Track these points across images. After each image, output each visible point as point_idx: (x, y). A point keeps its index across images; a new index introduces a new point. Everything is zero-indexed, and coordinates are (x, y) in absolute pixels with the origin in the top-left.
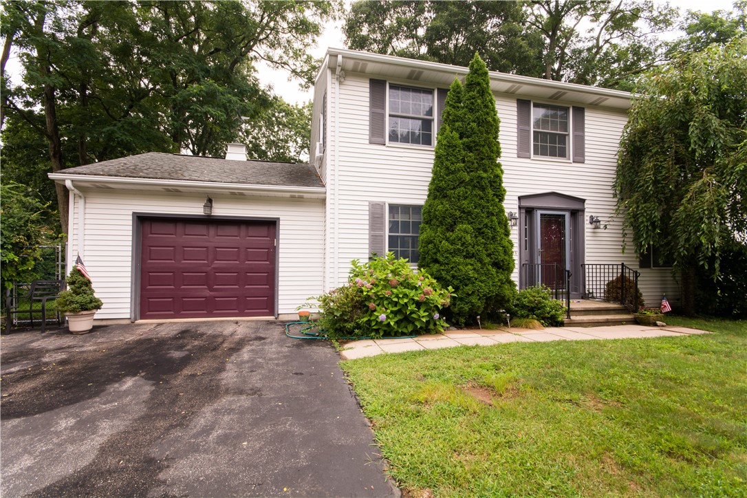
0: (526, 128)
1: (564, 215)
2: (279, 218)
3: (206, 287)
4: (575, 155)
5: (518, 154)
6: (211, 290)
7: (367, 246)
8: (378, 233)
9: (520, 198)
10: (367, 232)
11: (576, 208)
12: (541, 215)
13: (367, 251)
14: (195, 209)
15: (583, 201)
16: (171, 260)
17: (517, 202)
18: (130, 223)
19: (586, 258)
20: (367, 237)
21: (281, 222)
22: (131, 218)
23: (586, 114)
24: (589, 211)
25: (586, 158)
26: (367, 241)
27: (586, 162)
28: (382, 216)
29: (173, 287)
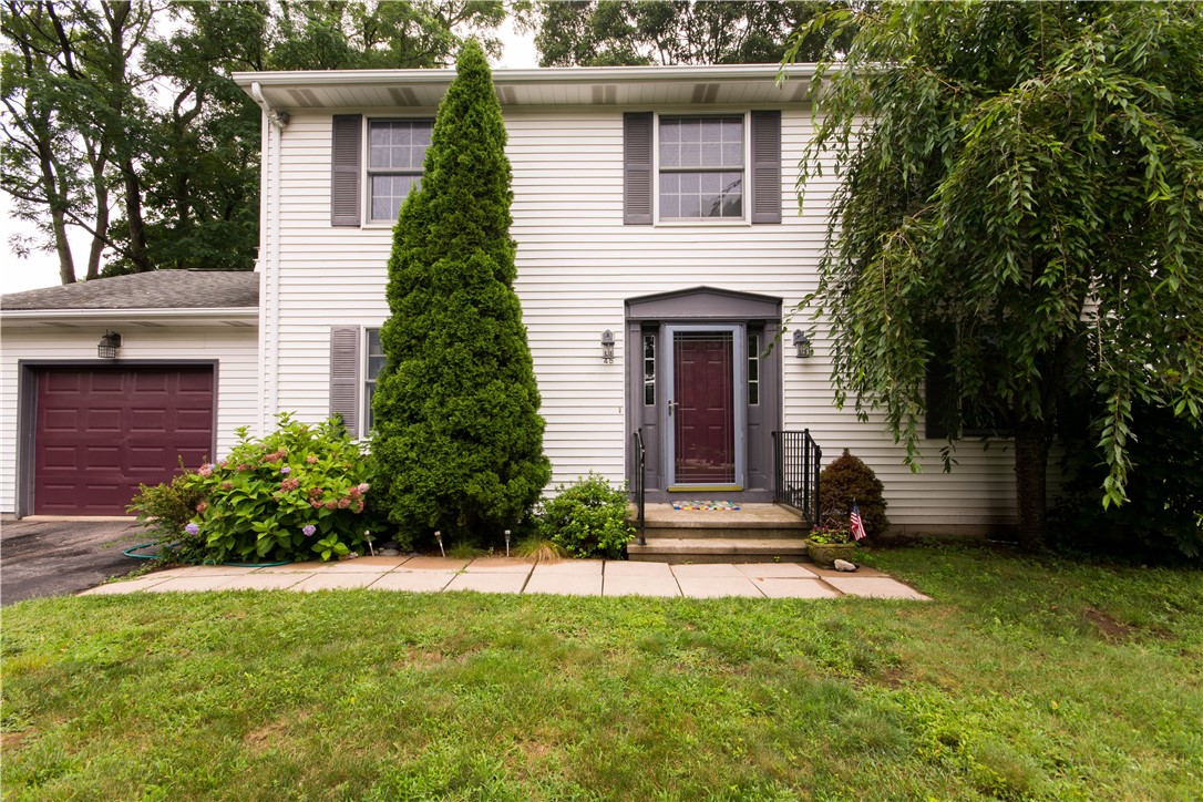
0: (642, 166)
1: (731, 333)
2: (217, 361)
3: (119, 469)
4: (756, 208)
5: (625, 218)
6: (127, 474)
7: (327, 403)
8: (344, 379)
9: (628, 303)
10: (328, 378)
11: (762, 317)
12: (675, 333)
13: (327, 411)
14: (87, 351)
15: (778, 302)
16: (73, 428)
17: (622, 311)
18: (16, 375)
19: (785, 419)
20: (327, 386)
21: (221, 367)
22: (16, 368)
23: (784, 122)
24: (794, 320)
25: (784, 213)
26: (327, 395)
27: (784, 221)
28: (353, 350)
29: (75, 468)
